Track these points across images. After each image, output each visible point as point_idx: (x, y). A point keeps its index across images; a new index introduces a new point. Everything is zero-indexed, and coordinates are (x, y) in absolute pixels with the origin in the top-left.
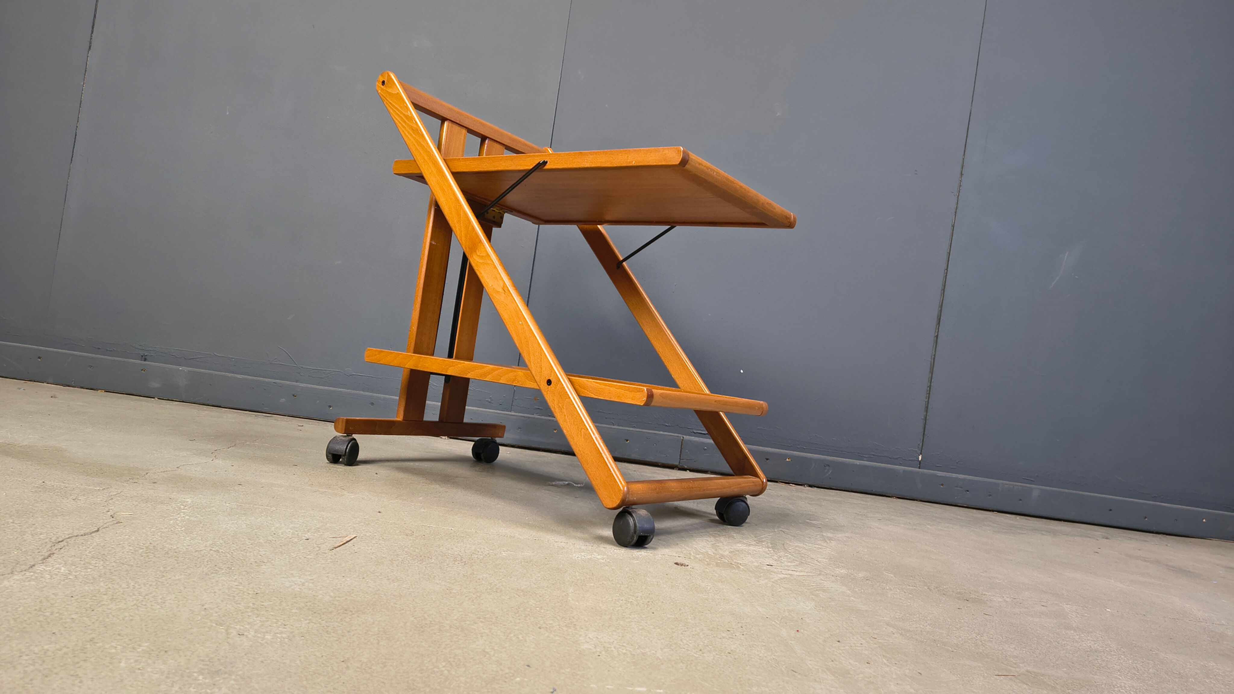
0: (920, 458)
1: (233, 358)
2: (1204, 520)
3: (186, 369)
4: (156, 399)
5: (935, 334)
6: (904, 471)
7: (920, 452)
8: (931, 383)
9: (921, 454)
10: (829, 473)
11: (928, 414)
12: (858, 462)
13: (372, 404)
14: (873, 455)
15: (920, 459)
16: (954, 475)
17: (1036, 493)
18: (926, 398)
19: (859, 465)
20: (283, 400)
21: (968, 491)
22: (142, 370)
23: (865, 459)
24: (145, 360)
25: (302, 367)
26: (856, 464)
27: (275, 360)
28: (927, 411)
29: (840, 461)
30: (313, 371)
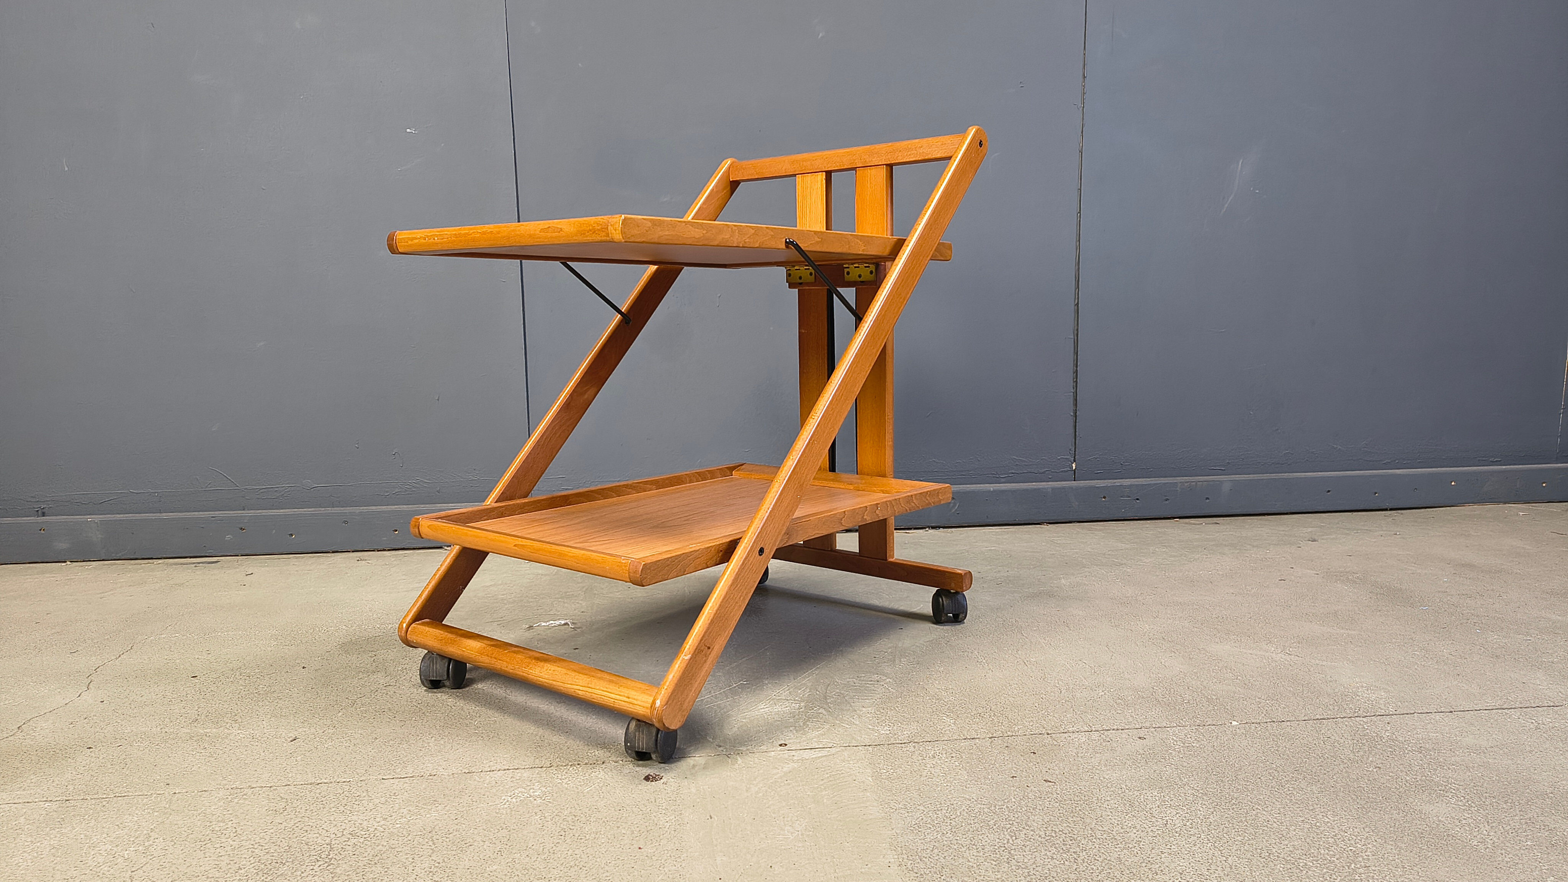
0: (1074, 465)
1: (156, 492)
2: (1453, 483)
3: (97, 518)
4: (68, 563)
5: (1075, 302)
6: (1053, 489)
7: (1073, 459)
8: (1077, 367)
9: (1075, 461)
10: (956, 508)
11: (1078, 408)
12: (991, 487)
13: (345, 522)
14: (1013, 473)
15: (1074, 468)
16: (1118, 482)
17: (1226, 488)
18: (1074, 388)
19: (994, 491)
20: (228, 537)
21: (1138, 499)
22: (41, 530)
23: (1003, 480)
24: (44, 515)
25: (246, 489)
26: (990, 491)
27: (209, 486)
28: (1076, 405)
29: (968, 489)
30: (262, 491)
